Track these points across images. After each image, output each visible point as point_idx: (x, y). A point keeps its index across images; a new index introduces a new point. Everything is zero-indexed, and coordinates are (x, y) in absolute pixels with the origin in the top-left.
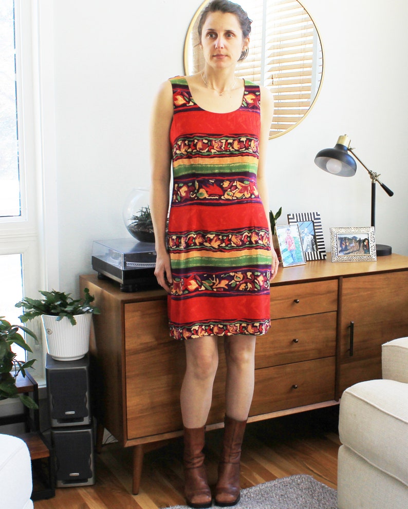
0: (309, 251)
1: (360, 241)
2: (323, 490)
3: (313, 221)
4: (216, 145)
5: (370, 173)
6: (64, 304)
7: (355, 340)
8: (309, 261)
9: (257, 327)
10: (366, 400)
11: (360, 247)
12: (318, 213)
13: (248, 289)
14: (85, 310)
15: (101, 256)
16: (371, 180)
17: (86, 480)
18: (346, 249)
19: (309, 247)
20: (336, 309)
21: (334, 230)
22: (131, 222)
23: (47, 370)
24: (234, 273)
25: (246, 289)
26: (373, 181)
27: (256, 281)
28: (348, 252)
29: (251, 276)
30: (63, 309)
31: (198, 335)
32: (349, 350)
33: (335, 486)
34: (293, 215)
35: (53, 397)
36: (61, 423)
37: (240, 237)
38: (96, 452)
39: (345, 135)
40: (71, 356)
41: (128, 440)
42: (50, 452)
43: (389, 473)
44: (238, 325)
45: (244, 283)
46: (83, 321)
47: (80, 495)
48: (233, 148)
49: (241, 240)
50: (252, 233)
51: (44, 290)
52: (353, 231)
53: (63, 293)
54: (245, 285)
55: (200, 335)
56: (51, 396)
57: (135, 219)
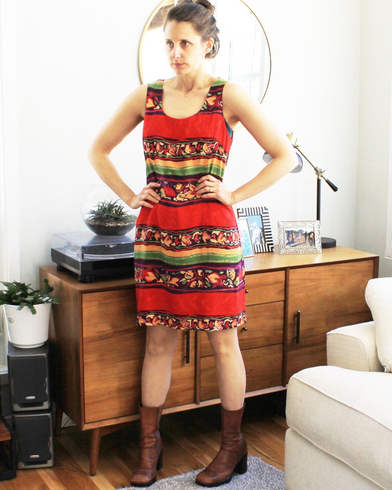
0: (258, 243)
1: (306, 234)
2: (270, 471)
3: (261, 215)
4: (171, 150)
5: (315, 169)
6: (25, 295)
7: (301, 328)
8: (258, 253)
9: (207, 323)
10: (312, 385)
11: (306, 239)
12: (266, 208)
13: (199, 286)
14: (44, 300)
15: (61, 249)
16: (317, 176)
17: (45, 462)
18: (293, 242)
19: (257, 240)
20: (284, 299)
21: (281, 223)
22: (89, 216)
23: (8, 357)
24: (184, 272)
25: (197, 286)
26: (318, 177)
27: (206, 278)
28: (295, 244)
29: (201, 273)
30: (24, 299)
31: (152, 323)
32: (295, 338)
33: (282, 467)
34: (242, 209)
35: (15, 383)
36: (22, 407)
37: (190, 236)
38: (56, 436)
39: (292, 133)
40: (31, 344)
41: (85, 423)
42: (11, 435)
43: (334, 455)
44: (190, 321)
45: (195, 280)
46: (43, 310)
47: (40, 476)
48: (185, 152)
49: (191, 240)
50: (203, 232)
51: (5, 281)
52: (300, 224)
53: (24, 284)
54: (195, 282)
55: (154, 323)
56: (12, 382)
57: (92, 213)
